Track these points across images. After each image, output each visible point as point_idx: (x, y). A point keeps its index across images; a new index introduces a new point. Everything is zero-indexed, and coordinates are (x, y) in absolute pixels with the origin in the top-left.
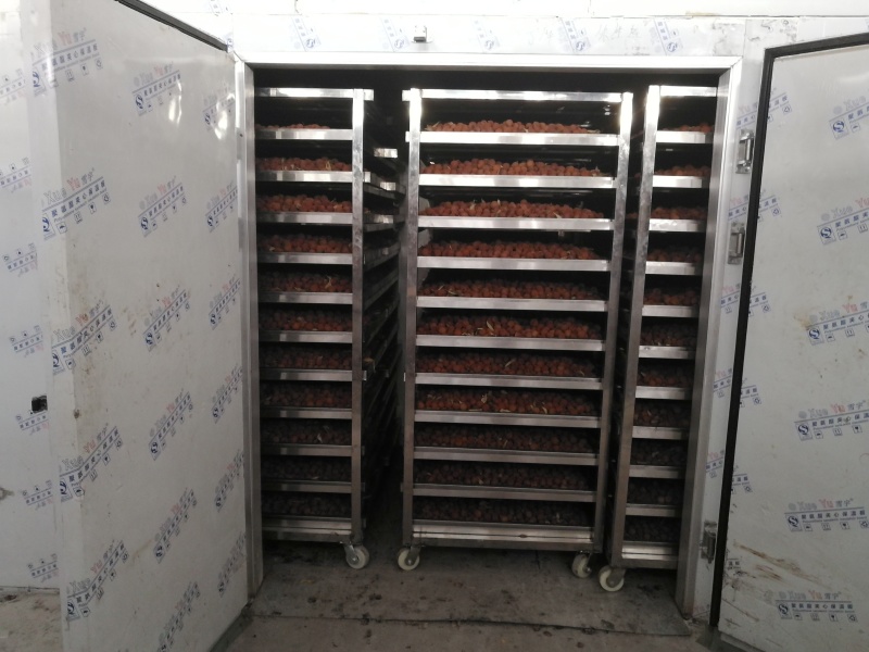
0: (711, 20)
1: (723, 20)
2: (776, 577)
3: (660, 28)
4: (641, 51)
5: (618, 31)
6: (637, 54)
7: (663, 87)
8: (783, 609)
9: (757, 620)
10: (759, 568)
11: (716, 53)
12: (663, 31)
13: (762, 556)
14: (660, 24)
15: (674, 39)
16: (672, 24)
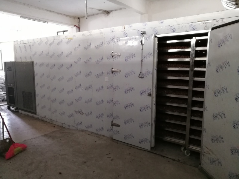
0: (203, 22)
1: (207, 22)
2: (210, 154)
3: (191, 25)
4: (187, 31)
5: (182, 27)
6: (186, 32)
7: (196, 37)
8: (211, 162)
9: (207, 164)
10: (207, 151)
11: (205, 29)
12: (192, 26)
13: (208, 148)
14: (191, 24)
15: (194, 27)
16: (194, 24)
